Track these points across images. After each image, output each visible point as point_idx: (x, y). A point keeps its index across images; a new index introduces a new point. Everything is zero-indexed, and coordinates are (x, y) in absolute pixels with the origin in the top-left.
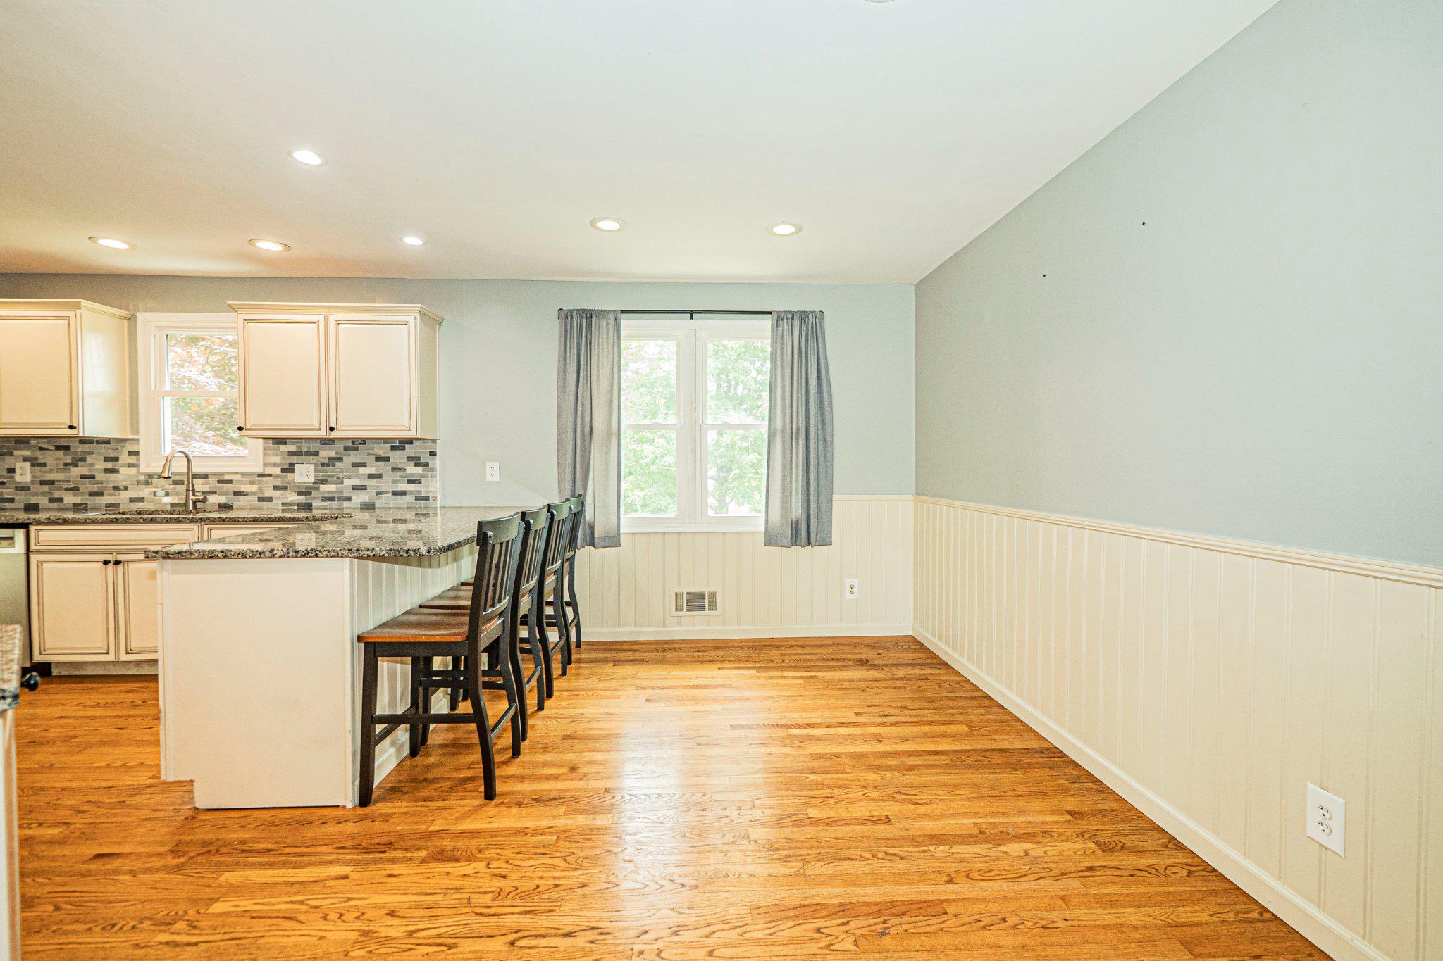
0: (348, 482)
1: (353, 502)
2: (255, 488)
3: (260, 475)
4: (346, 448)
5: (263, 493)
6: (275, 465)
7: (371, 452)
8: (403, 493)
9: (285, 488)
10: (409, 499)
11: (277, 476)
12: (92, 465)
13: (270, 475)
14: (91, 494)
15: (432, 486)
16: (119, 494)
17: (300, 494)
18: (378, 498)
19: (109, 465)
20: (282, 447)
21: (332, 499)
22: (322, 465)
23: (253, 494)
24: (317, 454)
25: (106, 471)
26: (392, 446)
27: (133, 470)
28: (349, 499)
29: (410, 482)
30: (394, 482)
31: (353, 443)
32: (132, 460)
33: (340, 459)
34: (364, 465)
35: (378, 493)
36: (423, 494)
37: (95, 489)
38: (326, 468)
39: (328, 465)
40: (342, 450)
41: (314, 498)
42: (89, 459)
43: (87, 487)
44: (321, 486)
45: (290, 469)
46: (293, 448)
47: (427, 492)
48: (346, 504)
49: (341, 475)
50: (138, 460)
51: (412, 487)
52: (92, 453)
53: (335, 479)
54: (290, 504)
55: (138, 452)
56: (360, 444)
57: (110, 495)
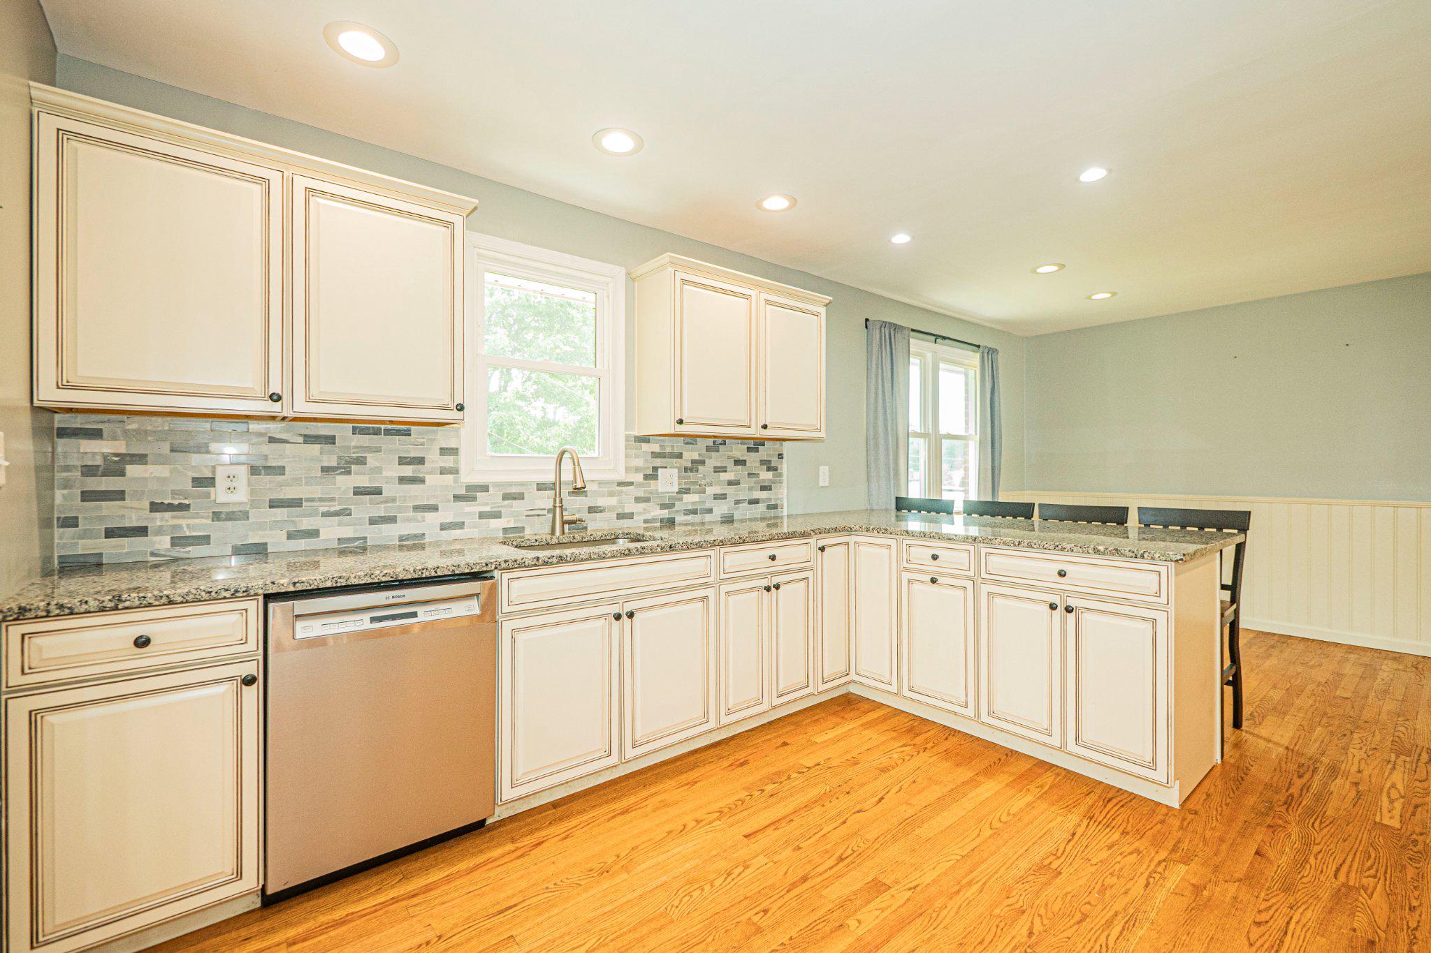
0: (710, 491)
1: (714, 513)
2: (613, 501)
3: (621, 484)
4: (708, 449)
5: (623, 509)
6: (637, 470)
7: (731, 454)
8: (756, 502)
9: (647, 500)
10: (761, 508)
11: (639, 485)
12: (378, 470)
13: (631, 484)
14: (373, 521)
15: (782, 494)
16: (423, 517)
17: (663, 506)
18: (736, 509)
19: (408, 471)
20: (645, 446)
21: (695, 512)
22: (686, 469)
23: (611, 509)
24: (680, 456)
25: (402, 480)
26: (748, 448)
27: (449, 478)
28: (710, 511)
29: (763, 488)
30: (750, 489)
31: (714, 442)
32: (448, 461)
33: (703, 462)
34: (724, 469)
35: (737, 502)
36: (773, 503)
37: (381, 511)
38: (689, 474)
39: (691, 470)
40: (704, 451)
41: (677, 511)
42: (372, 460)
43: (365, 508)
44: (685, 496)
45: (652, 476)
46: (656, 448)
47: (776, 499)
48: (708, 517)
49: (703, 482)
50: (456, 462)
51: (763, 495)
52: (378, 450)
53: (698, 487)
54: (654, 520)
55: (457, 449)
56: (721, 444)
57: (408, 520)
